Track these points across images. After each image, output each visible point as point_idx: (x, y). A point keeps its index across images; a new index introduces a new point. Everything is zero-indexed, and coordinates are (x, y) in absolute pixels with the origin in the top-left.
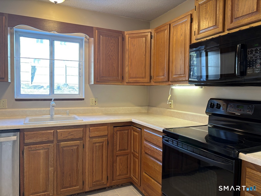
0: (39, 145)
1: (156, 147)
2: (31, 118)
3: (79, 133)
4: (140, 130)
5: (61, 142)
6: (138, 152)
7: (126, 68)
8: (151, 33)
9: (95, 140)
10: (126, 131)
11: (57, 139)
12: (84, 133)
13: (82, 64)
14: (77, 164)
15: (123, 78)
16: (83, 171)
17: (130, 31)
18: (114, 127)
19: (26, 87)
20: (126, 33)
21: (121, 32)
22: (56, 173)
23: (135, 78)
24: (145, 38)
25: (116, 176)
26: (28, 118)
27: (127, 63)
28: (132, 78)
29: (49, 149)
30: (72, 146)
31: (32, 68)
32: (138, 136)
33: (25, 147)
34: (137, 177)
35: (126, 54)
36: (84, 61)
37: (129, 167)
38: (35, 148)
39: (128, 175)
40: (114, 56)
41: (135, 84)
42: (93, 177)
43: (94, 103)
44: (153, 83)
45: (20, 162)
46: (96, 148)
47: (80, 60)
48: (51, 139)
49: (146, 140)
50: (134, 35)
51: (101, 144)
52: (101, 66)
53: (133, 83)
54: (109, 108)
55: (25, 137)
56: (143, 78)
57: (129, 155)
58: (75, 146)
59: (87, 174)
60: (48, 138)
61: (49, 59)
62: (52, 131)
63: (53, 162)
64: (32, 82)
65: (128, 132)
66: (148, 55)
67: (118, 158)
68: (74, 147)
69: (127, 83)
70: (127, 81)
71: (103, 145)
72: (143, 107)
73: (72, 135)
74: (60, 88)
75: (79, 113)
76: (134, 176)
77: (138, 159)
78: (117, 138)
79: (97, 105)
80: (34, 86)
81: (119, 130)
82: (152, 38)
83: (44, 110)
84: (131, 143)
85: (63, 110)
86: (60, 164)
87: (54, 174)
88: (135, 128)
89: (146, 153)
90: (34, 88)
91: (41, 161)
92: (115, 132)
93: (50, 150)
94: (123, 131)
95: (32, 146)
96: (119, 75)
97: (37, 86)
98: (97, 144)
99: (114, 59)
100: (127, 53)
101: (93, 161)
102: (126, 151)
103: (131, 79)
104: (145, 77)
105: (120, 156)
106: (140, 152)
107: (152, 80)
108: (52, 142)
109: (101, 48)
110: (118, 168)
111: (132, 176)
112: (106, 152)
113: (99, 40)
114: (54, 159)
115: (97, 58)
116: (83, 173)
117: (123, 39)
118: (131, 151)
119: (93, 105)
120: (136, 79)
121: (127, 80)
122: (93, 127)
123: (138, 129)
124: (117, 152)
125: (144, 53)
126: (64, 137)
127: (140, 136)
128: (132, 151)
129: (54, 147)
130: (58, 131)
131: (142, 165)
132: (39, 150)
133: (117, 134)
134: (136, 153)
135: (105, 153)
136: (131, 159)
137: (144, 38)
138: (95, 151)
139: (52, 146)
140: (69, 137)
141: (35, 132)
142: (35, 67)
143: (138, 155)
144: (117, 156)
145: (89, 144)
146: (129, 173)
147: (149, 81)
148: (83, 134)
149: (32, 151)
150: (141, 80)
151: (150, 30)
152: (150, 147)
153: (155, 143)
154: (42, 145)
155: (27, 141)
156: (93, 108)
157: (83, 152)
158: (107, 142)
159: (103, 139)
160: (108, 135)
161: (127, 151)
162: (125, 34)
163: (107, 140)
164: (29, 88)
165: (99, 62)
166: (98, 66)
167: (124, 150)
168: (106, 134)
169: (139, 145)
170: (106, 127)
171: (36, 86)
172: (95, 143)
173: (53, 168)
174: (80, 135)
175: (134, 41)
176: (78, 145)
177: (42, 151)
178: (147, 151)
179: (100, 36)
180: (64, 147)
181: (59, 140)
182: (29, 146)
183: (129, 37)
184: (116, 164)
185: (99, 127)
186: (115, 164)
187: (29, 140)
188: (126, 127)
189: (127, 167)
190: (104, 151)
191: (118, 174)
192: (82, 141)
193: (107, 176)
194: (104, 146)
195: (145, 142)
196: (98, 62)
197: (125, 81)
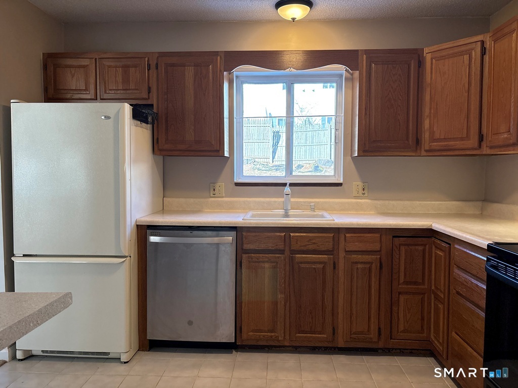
0: (263, 255)
1: (477, 280)
2: (255, 213)
3: (327, 242)
4: (447, 246)
5: (297, 254)
6: (443, 290)
7: (426, 122)
8: (483, 42)
9: (355, 257)
10: (421, 248)
11: (290, 248)
12: (336, 241)
13: (340, 121)
14: (323, 296)
15: (418, 142)
16: (333, 310)
17: (436, 46)
18: (394, 237)
19: (263, 169)
20: (426, 50)
21: (416, 50)
22: (288, 304)
23: (445, 139)
24: (468, 55)
25: (398, 332)
26: (251, 213)
27: (426, 111)
28: (437, 142)
29: (277, 263)
30: (314, 263)
31: (274, 135)
32: (443, 259)
33: (244, 256)
34: (441, 341)
35: (426, 93)
36: (343, 115)
37: (426, 318)
38: (258, 259)
39: (425, 335)
40: (400, 100)
41: (445, 154)
42: (351, 324)
43: (361, 191)
44: (486, 150)
45: (237, 277)
46: (357, 272)
47: (336, 114)
48: (281, 247)
49: (459, 267)
50: (444, 53)
51: (368, 266)
52: (373, 121)
53: (439, 150)
54: (391, 202)
55: (244, 239)
56: (462, 139)
57: (426, 295)
58: (320, 263)
59: (340, 316)
60: (277, 245)
61: (285, 116)
62: (283, 234)
63: (283, 286)
64: (274, 160)
65: (424, 250)
66: (475, 90)
67: (402, 298)
68: (318, 265)
69: (426, 151)
70: (427, 148)
71: (370, 269)
72: (471, 203)
73: (314, 243)
74: (320, 168)
75: (331, 209)
76: (435, 337)
77: (443, 304)
78: (399, 259)
79: (366, 195)
80: (276, 166)
81: (404, 243)
82: (485, 54)
83: (275, 202)
84: (430, 271)
85: (305, 202)
86: (294, 290)
87: (285, 305)
88: (439, 242)
89: (458, 293)
90: (277, 170)
91: (266, 281)
92: (396, 247)
93: (278, 265)
94: (413, 248)
95: (253, 255)
96: (411, 135)
97: (281, 167)
98: (360, 266)
99: (399, 106)
100: (428, 90)
101: (351, 295)
102: (420, 287)
103: (436, 144)
104: (468, 137)
105: (406, 293)
106: (446, 291)
107: (484, 144)
108: (282, 252)
109: (373, 88)
110: (401, 315)
111: (432, 337)
112: (378, 282)
113: (370, 72)
114: (285, 281)
115: (364, 107)
116: (334, 313)
117: (421, 63)
118: (431, 287)
119: (358, 195)
120: (447, 143)
121: (426, 144)
122: (351, 233)
123: (444, 244)
124: (400, 286)
125: (467, 86)
126: (301, 246)
127: (447, 257)
128: (433, 288)
129: (285, 260)
130: (292, 234)
131: (451, 317)
132: (264, 262)
133: (399, 250)
134: (439, 293)
135: (375, 283)
136: (430, 304)
137: (465, 56)
138: (355, 276)
139: (282, 258)
140: (310, 246)
141: (257, 234)
142: (278, 132)
143: (442, 296)
144: (400, 293)
145: (344, 263)
146: (425, 331)
147: (476, 145)
148: (334, 245)
149: (253, 262)
150: (459, 144)
151: (480, 38)
152: (466, 282)
153: (474, 272)
154: (267, 255)
155: (246, 247)
156: (358, 200)
157: (334, 276)
158: (379, 265)
159: (370, 256)
160: (380, 251)
161: (422, 287)
162: (425, 52)
163: (379, 259)
164: (268, 169)
165: (368, 114)
166: (366, 121)
167: (415, 283)
168: (378, 248)
169: (445, 277)
170: (378, 235)
171: (279, 166)
172: (356, 263)
173: (283, 296)
174: (329, 246)
175: (444, 66)
176: (325, 263)
177: (267, 265)
178: (460, 288)
179: (370, 65)
180: (301, 263)
181: (294, 250)
182: (250, 255)
183: (432, 59)
184: (397, 309)
185: (362, 235)
186: (395, 308)
187: (249, 245)
188: (420, 239)
189: (423, 319)
190: (373, 279)
191: (401, 328)
192: (332, 256)
193: (379, 328)
194: (373, 271)
195: (456, 271)
196: (366, 114)
197: (423, 147)
